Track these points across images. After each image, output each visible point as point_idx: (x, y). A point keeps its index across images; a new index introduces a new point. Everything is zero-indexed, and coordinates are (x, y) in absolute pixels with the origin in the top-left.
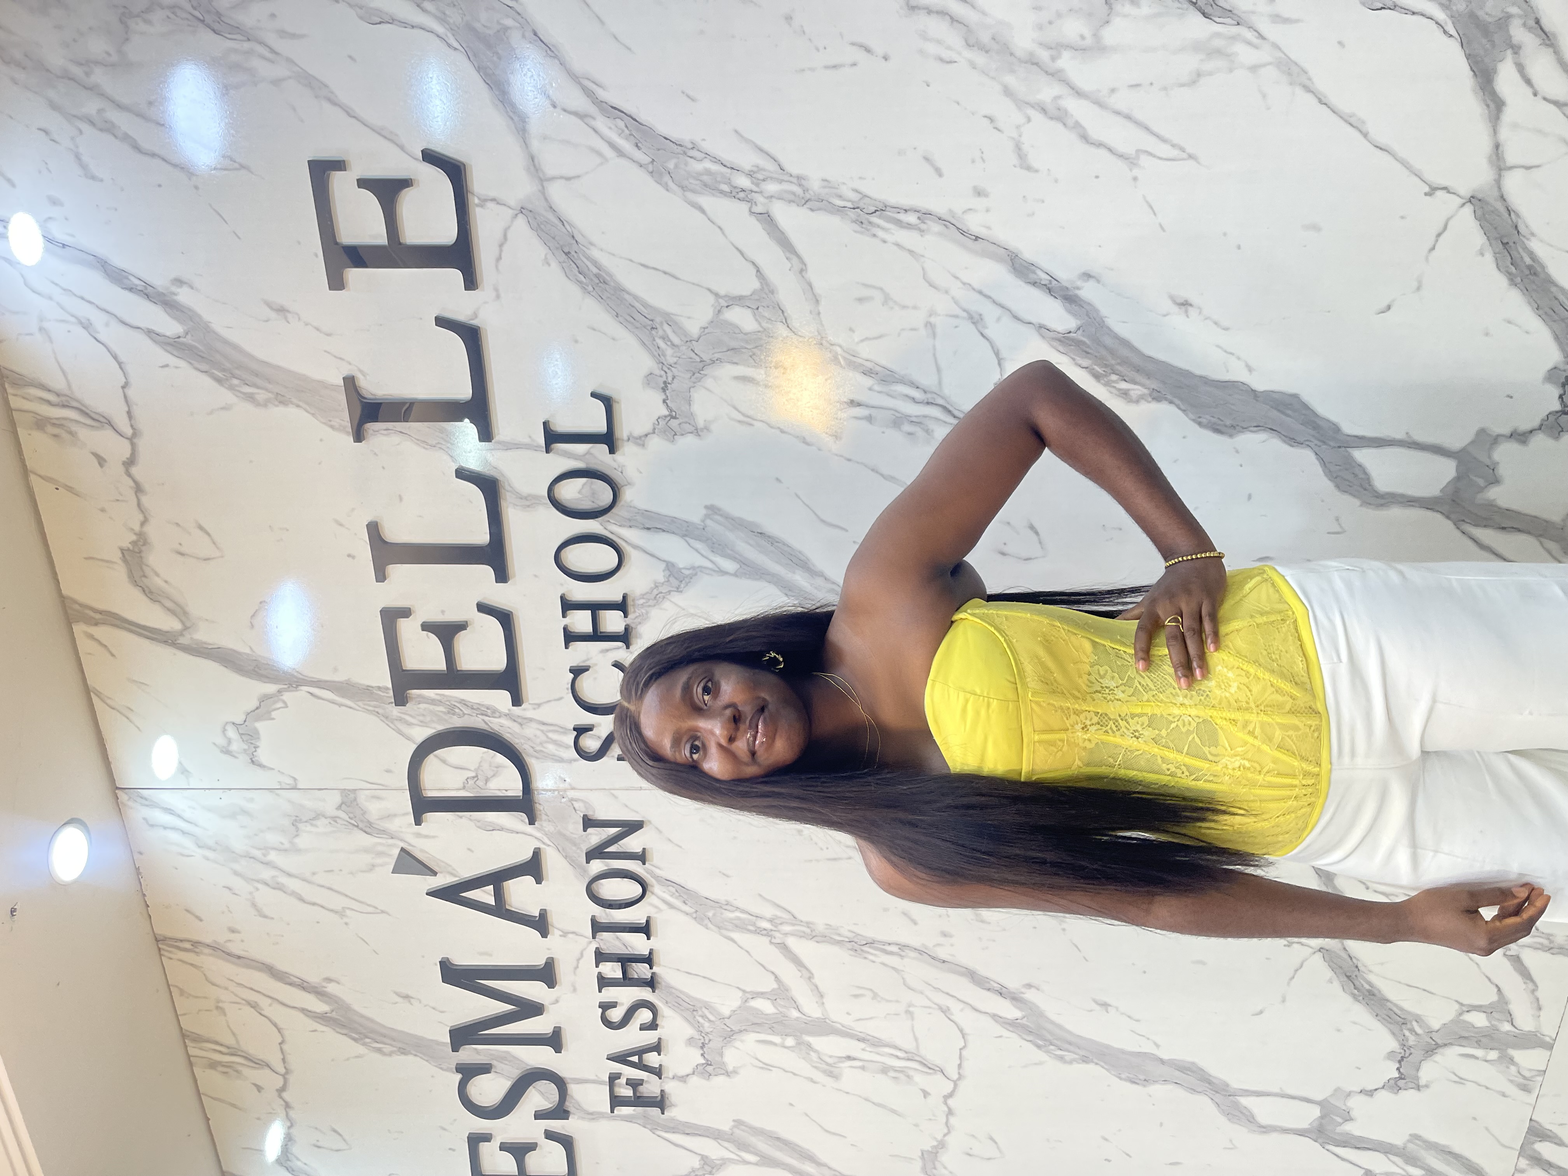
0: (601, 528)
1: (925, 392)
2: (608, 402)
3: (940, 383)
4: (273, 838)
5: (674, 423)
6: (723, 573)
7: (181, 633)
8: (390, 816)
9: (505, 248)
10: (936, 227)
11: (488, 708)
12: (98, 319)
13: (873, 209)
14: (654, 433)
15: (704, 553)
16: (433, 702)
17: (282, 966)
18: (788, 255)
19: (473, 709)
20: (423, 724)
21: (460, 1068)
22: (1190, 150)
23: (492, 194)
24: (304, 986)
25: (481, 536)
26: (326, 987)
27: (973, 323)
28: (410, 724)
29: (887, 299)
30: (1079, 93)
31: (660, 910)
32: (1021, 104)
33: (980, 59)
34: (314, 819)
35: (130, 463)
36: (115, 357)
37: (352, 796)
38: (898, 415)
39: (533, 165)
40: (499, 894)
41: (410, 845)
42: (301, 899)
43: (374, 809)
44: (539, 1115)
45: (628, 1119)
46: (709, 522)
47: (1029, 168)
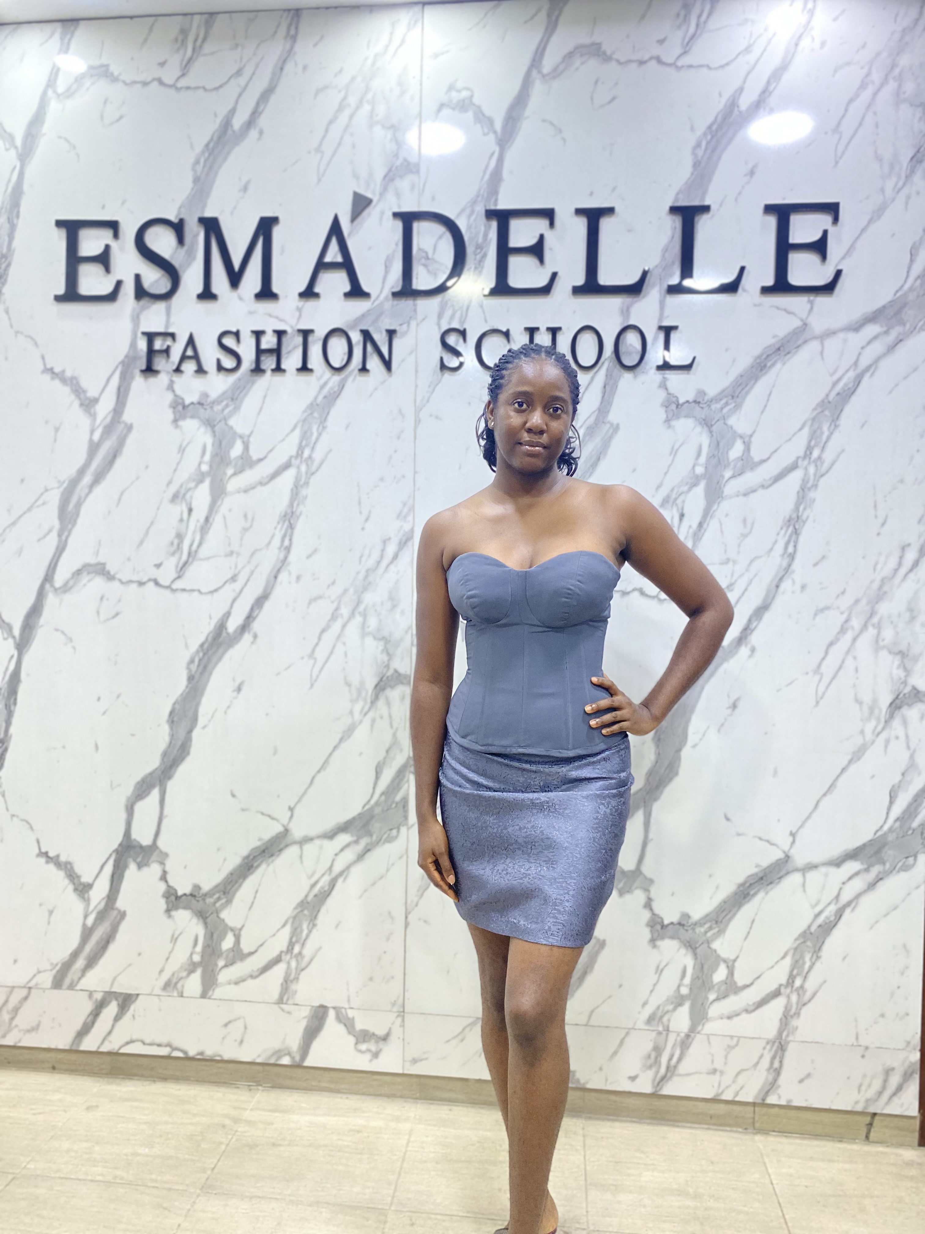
0: (607, 357)
2: (688, 367)
4: (381, 110)
5: (673, 407)
7: (540, 72)
8: (398, 195)
9: (784, 313)
10: (785, 564)
12: (751, 58)
13: (797, 527)
14: (668, 394)
15: (588, 421)
16: (486, 235)
17: (273, 98)
18: (773, 479)
19: (480, 261)
20: (469, 227)
21: (181, 221)
22: (822, 702)
23: (816, 308)
24: (255, 114)
25: (604, 279)
26: (254, 129)
28: (469, 217)
29: (744, 536)
30: (855, 640)
31: (319, 379)
32: (851, 609)
33: (876, 585)
34: (396, 141)
35: (659, 60)
36: (726, 65)
37: (414, 171)
39: (831, 333)
40: (333, 266)
41: (375, 206)
42: (330, 123)
43: (404, 184)
44: (138, 277)
45: (133, 345)
46: (608, 426)
47: (816, 614)
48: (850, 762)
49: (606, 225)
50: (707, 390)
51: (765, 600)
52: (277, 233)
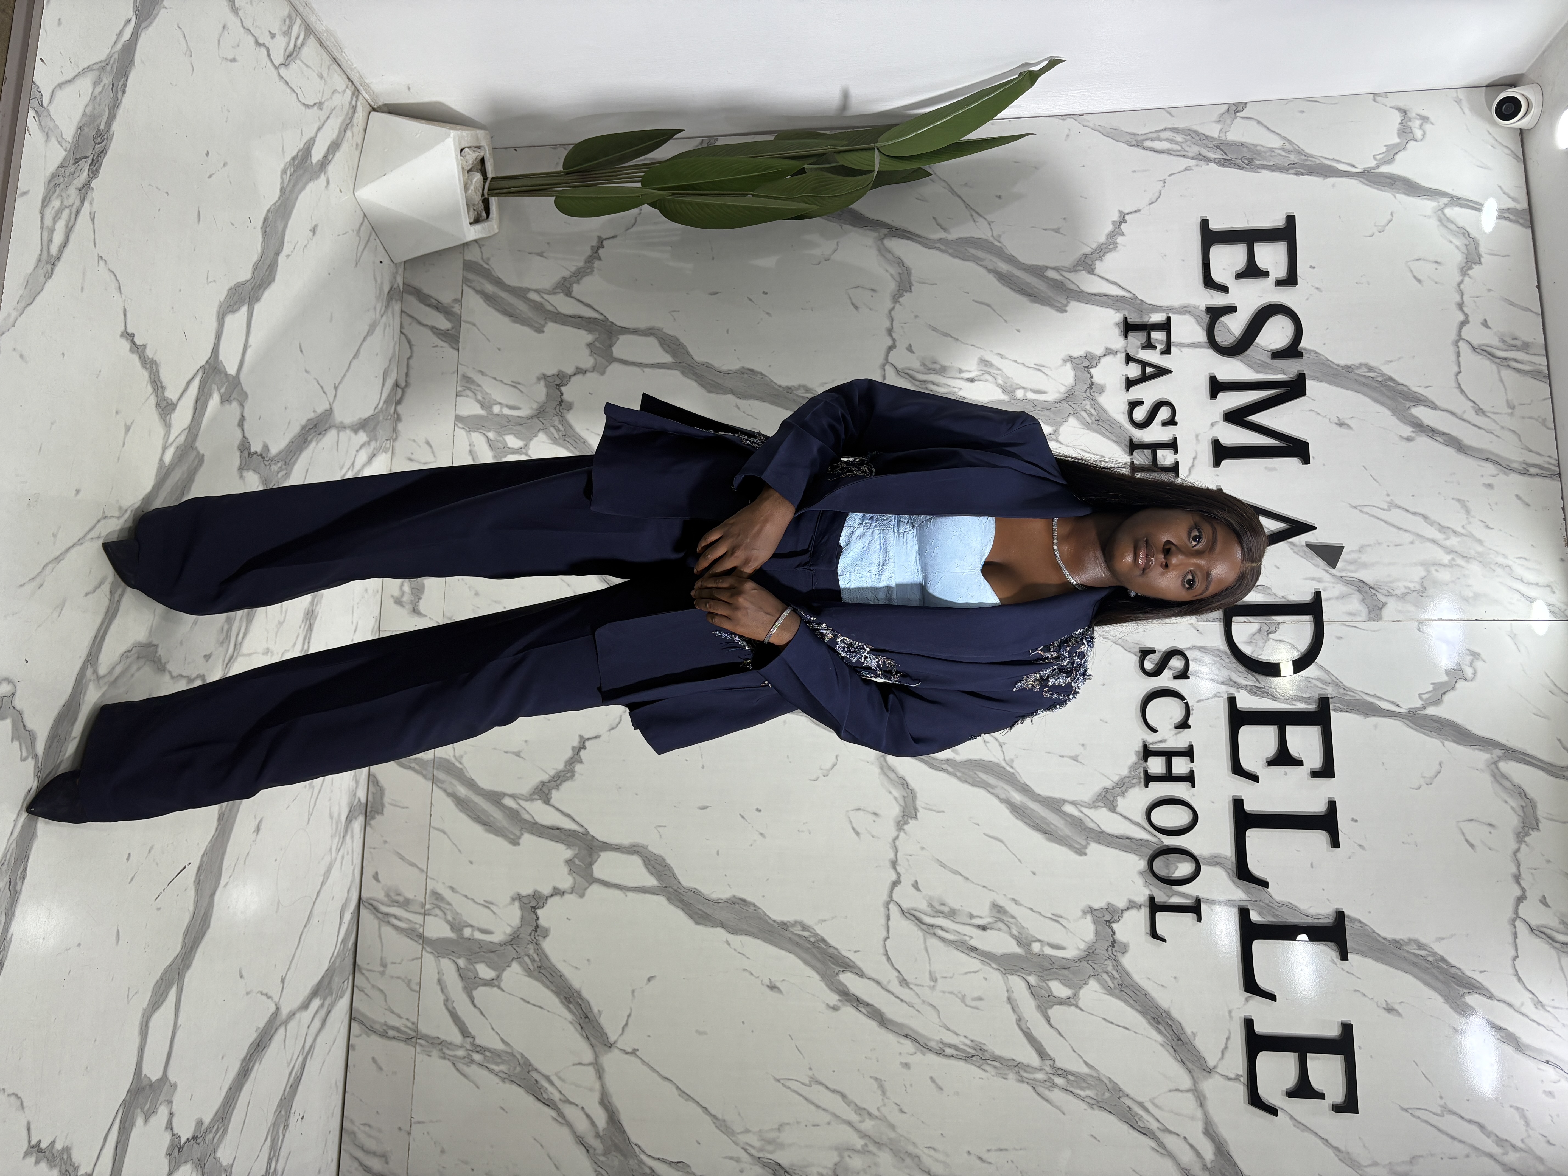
0: (1163, 840)
1: (934, 934)
2: (1154, 934)
3: (925, 940)
4: (1444, 575)
5: (1108, 917)
6: (1073, 803)
8: (1342, 597)
9: (1223, 1046)
10: (932, 1044)
11: (1256, 693)
12: (1529, 1008)
13: (974, 1058)
14: (1122, 911)
15: (1088, 820)
16: (1299, 699)
17: (1450, 451)
18: (1028, 1031)
19: (1267, 693)
20: (1308, 680)
21: (1300, 355)
22: (779, 1085)
23: (1231, 1083)
24: (1431, 432)
25: (1253, 836)
26: (1413, 432)
27: (905, 980)
28: (1319, 679)
29: (963, 999)
30: (849, 1124)
32: (884, 1119)
33: (910, 1148)
34: (1406, 594)
35: (1521, 899)
36: (1520, 979)
37: (1372, 616)
38: (952, 918)
39: (1201, 1101)
41: (1327, 571)
42: (1425, 517)
43: (1355, 604)
44: (1232, 309)
45: (1156, 309)
46: (1084, 843)
47: (876, 1079)
48: (714, 1117)
49: (1320, 837)
50: (1127, 955)
51: (892, 1022)
52: (1293, 463)
